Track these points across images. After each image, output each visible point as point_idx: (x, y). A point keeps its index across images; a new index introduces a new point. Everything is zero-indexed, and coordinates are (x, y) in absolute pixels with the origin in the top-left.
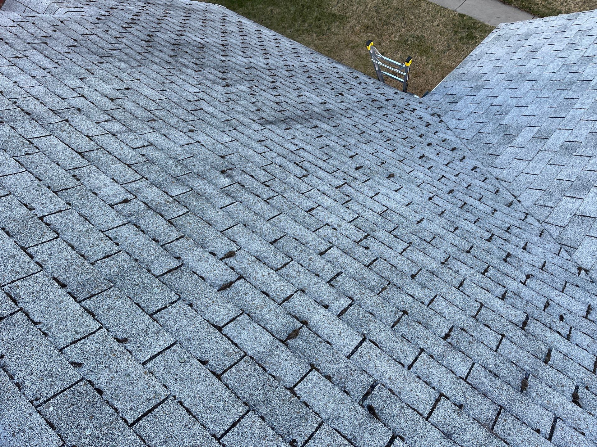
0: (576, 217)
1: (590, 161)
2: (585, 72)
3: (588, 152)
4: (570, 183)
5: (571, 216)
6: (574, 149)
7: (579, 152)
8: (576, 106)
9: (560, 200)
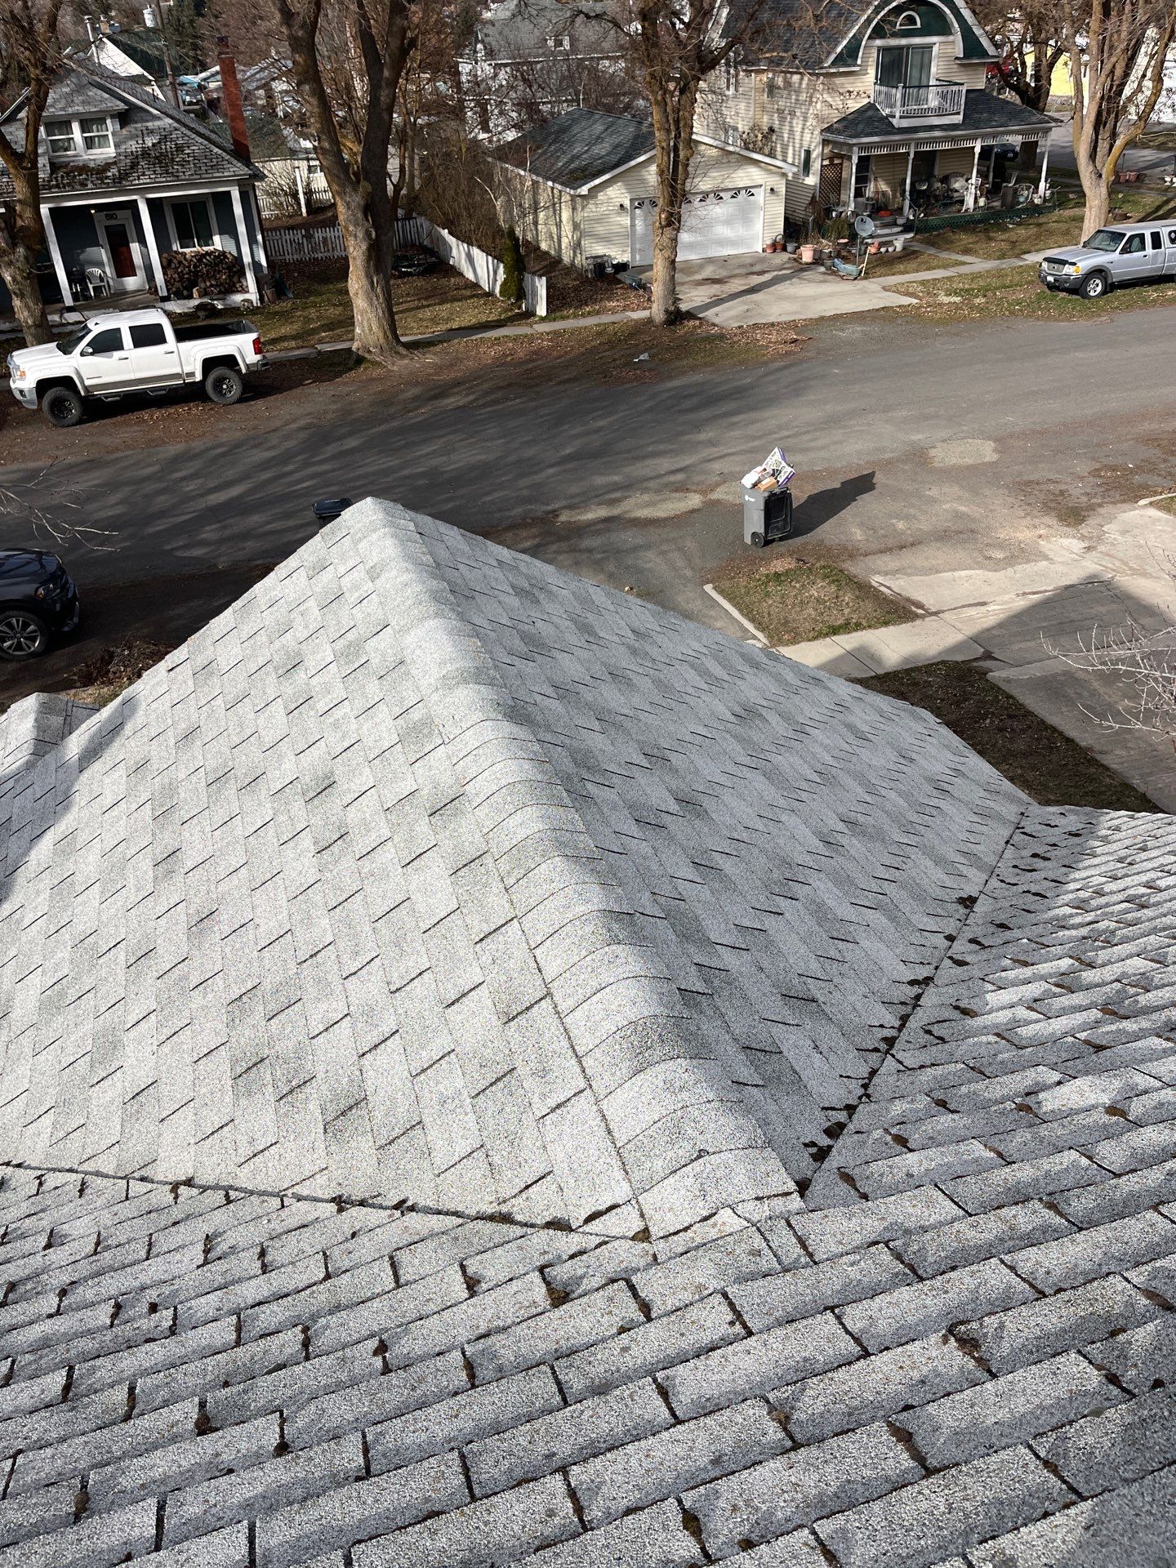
0: (128, 1106)
1: (99, 995)
2: (10, 855)
3: (88, 982)
4: (87, 1058)
5: (119, 1113)
6: (62, 995)
7: (72, 994)
8: (27, 922)
9: (88, 1099)
